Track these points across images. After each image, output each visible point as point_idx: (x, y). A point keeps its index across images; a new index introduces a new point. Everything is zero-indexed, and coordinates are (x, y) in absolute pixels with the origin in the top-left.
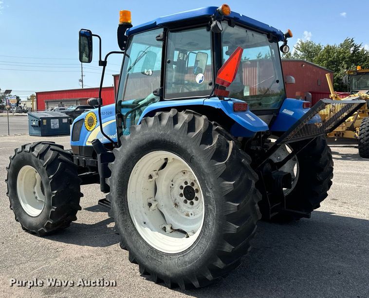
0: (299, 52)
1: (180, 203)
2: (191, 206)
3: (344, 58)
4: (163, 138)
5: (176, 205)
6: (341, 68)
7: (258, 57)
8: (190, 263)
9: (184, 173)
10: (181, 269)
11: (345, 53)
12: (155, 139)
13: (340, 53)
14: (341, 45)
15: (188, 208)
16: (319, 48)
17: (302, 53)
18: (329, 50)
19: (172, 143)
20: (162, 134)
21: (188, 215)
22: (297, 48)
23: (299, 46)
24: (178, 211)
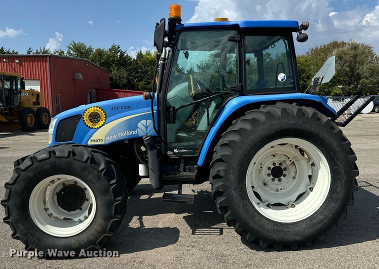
0: (72, 52)
1: (269, 182)
2: (278, 183)
3: (113, 61)
4: (294, 127)
5: (265, 184)
6: (113, 70)
7: (29, 52)
8: (319, 223)
9: (274, 156)
10: (311, 230)
11: (114, 57)
12: (285, 128)
13: (109, 56)
14: (110, 50)
15: (277, 184)
16: (90, 50)
17: (75, 53)
18: (100, 53)
19: (304, 130)
20: (293, 123)
21: (277, 190)
22: (70, 48)
23: (71, 46)
24: (267, 189)
